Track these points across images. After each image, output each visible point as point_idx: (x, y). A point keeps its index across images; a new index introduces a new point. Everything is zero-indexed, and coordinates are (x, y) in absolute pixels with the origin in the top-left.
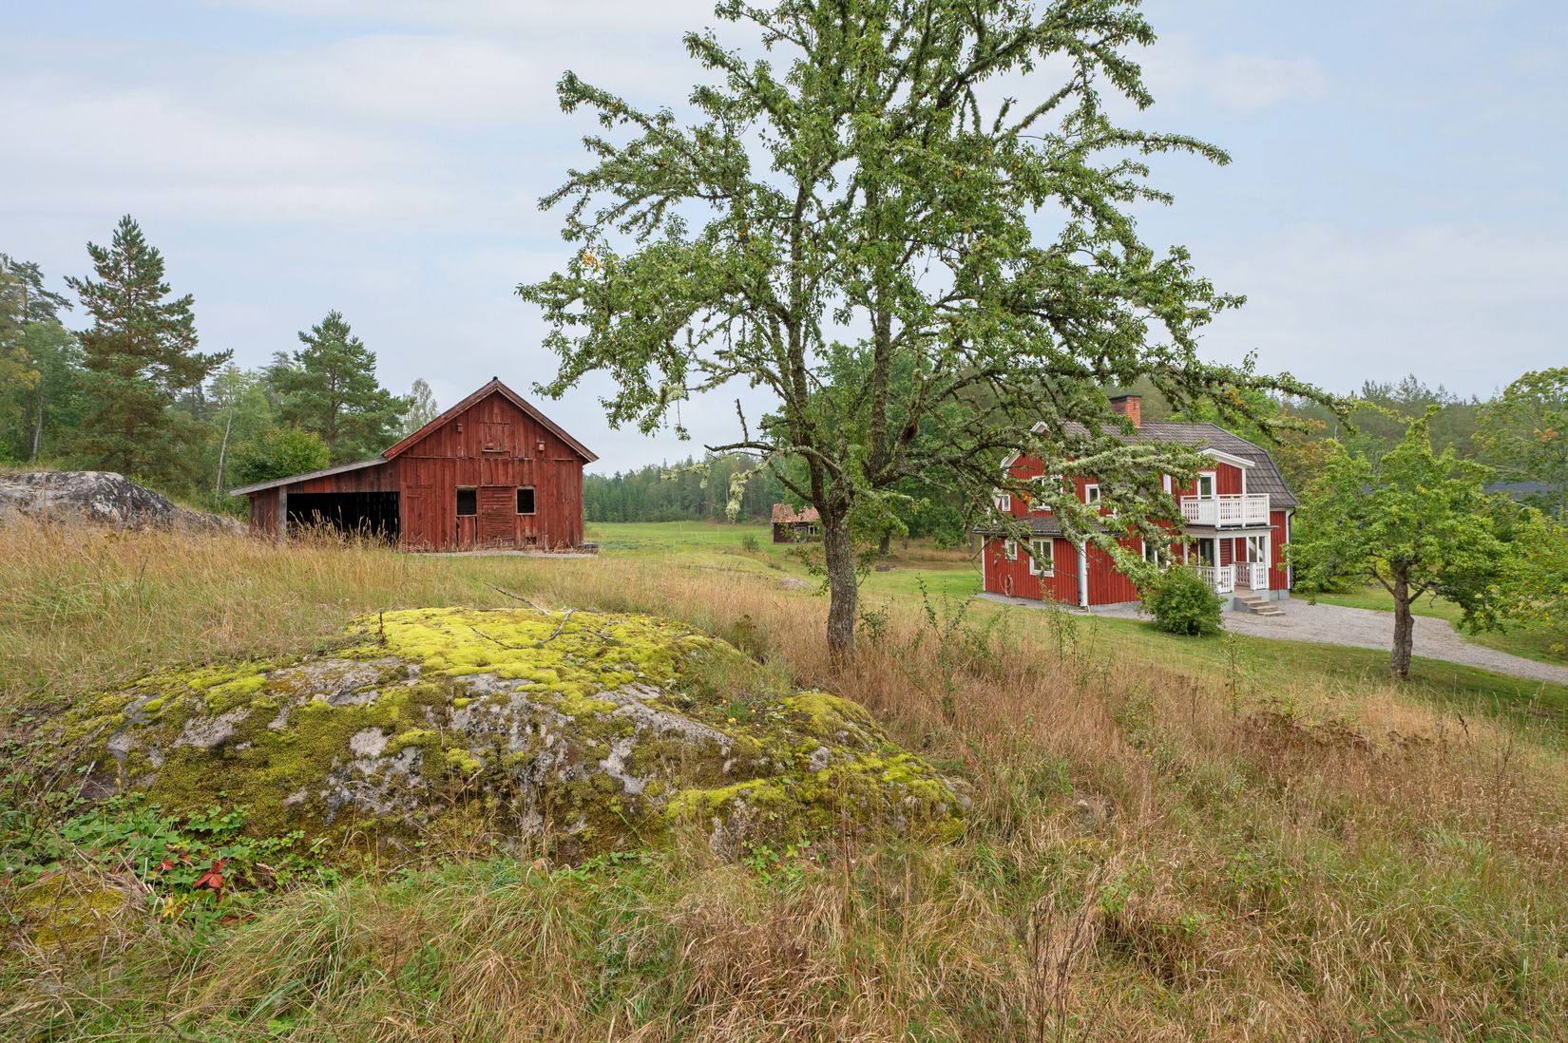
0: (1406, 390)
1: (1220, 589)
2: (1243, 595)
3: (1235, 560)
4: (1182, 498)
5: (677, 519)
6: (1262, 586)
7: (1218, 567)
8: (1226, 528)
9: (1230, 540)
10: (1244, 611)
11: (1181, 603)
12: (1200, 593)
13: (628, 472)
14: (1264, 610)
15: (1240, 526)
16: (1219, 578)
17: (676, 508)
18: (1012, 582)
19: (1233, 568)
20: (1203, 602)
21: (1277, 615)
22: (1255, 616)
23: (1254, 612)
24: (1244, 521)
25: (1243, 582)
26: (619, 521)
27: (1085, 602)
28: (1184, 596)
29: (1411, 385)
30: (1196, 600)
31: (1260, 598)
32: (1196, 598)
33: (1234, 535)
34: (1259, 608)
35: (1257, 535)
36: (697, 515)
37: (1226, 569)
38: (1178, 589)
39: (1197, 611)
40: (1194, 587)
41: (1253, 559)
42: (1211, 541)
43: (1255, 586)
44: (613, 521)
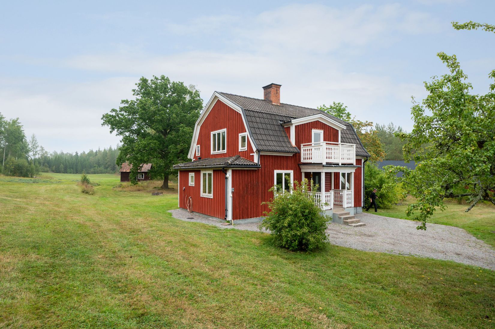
0: (390, 128)
1: (325, 208)
2: (338, 211)
3: (333, 188)
4: (302, 145)
5: (102, 173)
6: (349, 205)
7: (323, 193)
8: (329, 165)
9: (330, 173)
10: (339, 223)
11: (293, 222)
12: (309, 213)
13: (82, 152)
14: (352, 222)
15: (338, 164)
16: (323, 200)
17: (102, 168)
18: (191, 202)
19: (332, 193)
20: (312, 221)
21: (361, 226)
22: (347, 227)
23: (346, 223)
24: (340, 162)
25: (338, 202)
26: (73, 173)
27: (230, 217)
28: (296, 215)
29: (391, 127)
30: (306, 219)
31: (349, 214)
32: (306, 218)
33: (333, 170)
34: (349, 220)
35: (347, 171)
36: (111, 171)
37: (328, 194)
38: (291, 209)
39: (306, 230)
40: (305, 207)
41: (343, 188)
42: (319, 174)
43: (345, 205)
44: (70, 173)
